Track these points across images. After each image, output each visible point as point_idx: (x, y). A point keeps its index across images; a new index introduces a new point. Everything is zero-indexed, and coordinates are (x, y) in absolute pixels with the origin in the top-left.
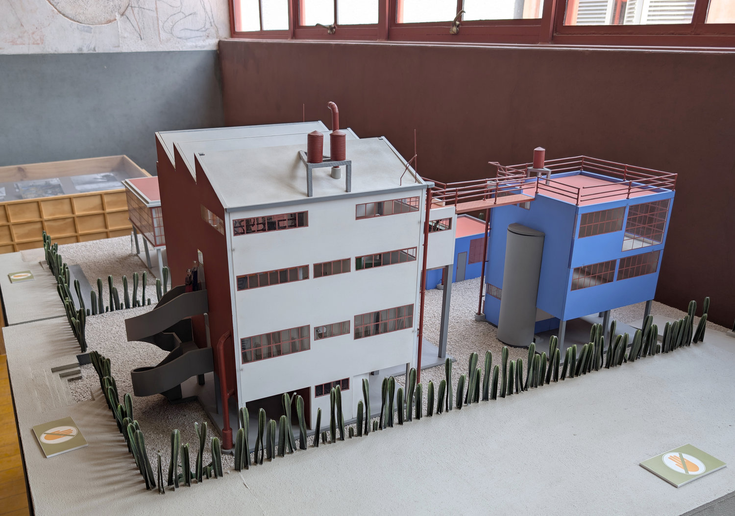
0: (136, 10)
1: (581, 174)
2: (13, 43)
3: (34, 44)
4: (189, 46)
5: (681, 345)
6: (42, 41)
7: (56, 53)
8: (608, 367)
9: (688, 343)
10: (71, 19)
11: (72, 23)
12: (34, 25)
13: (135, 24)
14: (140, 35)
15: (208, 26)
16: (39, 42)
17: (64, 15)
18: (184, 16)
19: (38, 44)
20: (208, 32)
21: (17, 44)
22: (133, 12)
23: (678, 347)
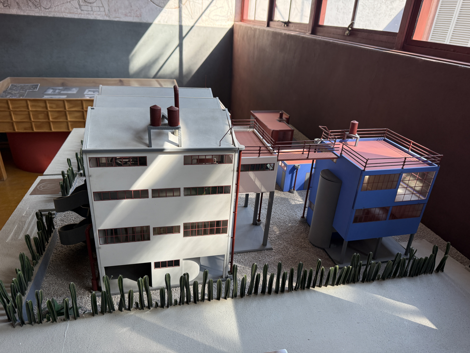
0: (191, 3)
1: (384, 140)
2: (126, 15)
3: (136, 16)
4: (217, 24)
5: (425, 272)
6: (141, 16)
7: (147, 22)
8: (363, 281)
9: (431, 272)
10: (157, 5)
11: (157, 7)
12: (137, 7)
13: (190, 10)
14: (192, 17)
15: (229, 14)
16: (139, 16)
17: (153, 3)
18: (216, 8)
19: (138, 17)
20: (229, 17)
21: (127, 16)
22: (189, 4)
23: (422, 274)
